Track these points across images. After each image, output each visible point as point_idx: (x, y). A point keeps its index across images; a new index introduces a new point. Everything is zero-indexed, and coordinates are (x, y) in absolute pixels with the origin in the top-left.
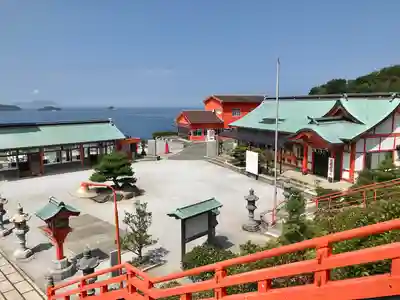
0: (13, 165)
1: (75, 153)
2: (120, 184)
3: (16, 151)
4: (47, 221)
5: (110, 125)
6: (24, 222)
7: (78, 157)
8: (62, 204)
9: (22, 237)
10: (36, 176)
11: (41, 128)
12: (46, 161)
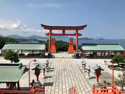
0: (89, 55)
1: (107, 54)
2: (120, 65)
3: (90, 51)
4: (95, 70)
5: (119, 45)
6: (90, 69)
7: (107, 55)
8: (99, 66)
9: (89, 73)
10: (95, 59)
11: (97, 45)
12: (98, 55)
